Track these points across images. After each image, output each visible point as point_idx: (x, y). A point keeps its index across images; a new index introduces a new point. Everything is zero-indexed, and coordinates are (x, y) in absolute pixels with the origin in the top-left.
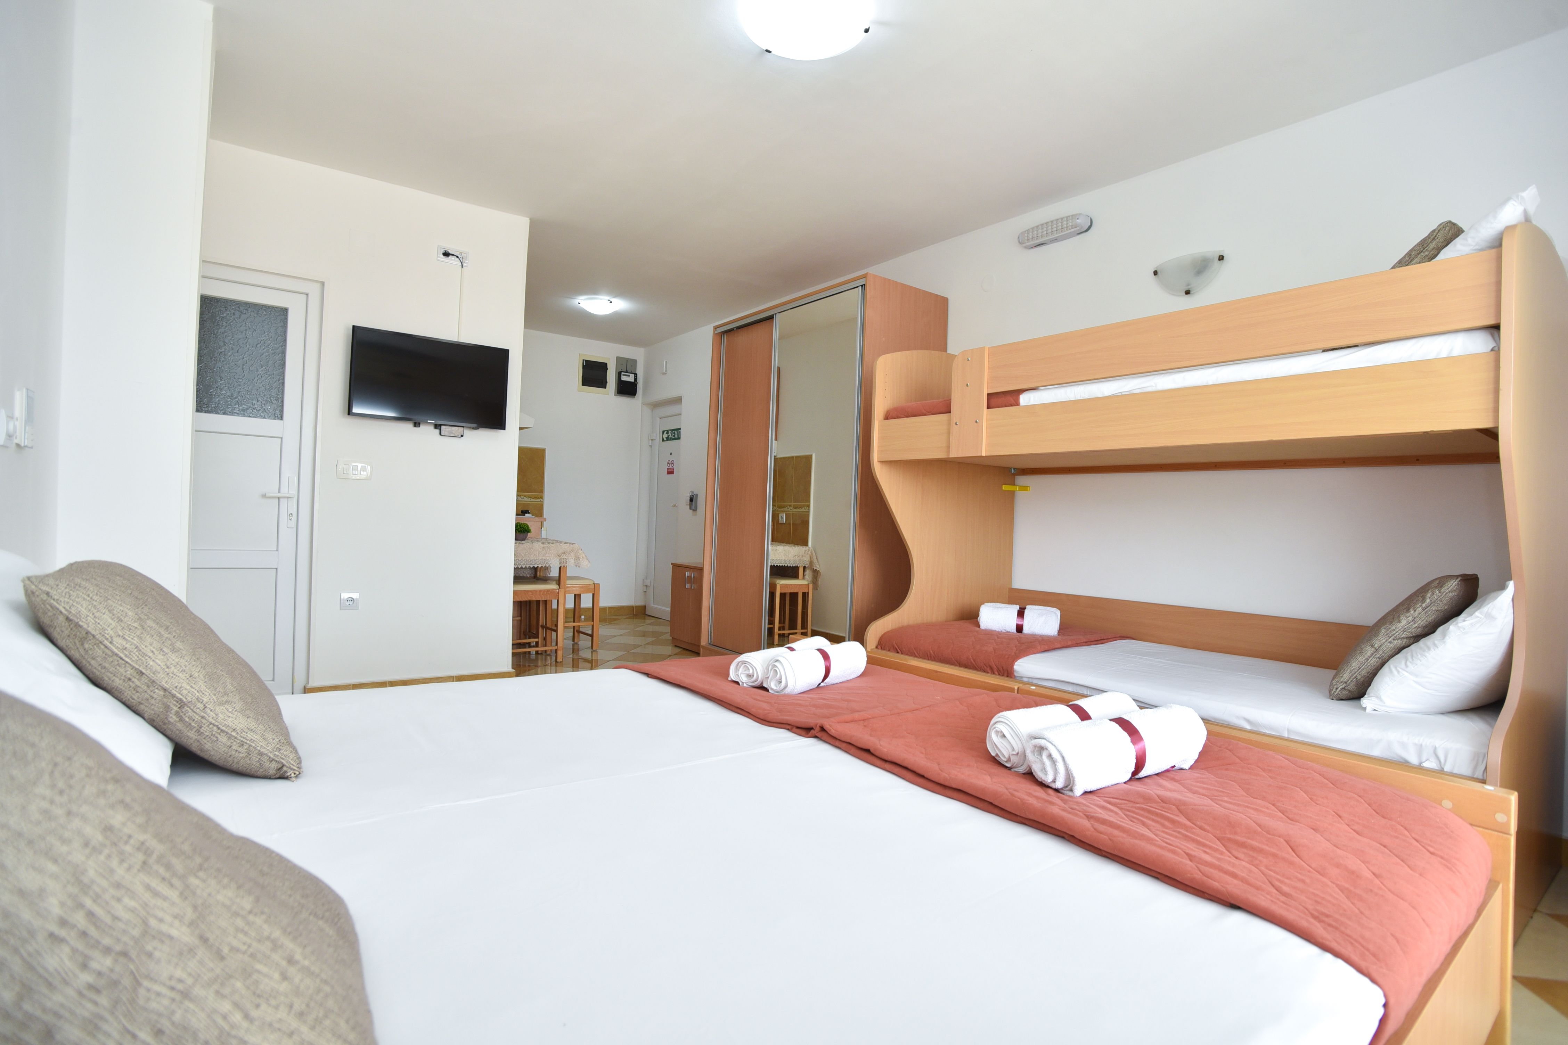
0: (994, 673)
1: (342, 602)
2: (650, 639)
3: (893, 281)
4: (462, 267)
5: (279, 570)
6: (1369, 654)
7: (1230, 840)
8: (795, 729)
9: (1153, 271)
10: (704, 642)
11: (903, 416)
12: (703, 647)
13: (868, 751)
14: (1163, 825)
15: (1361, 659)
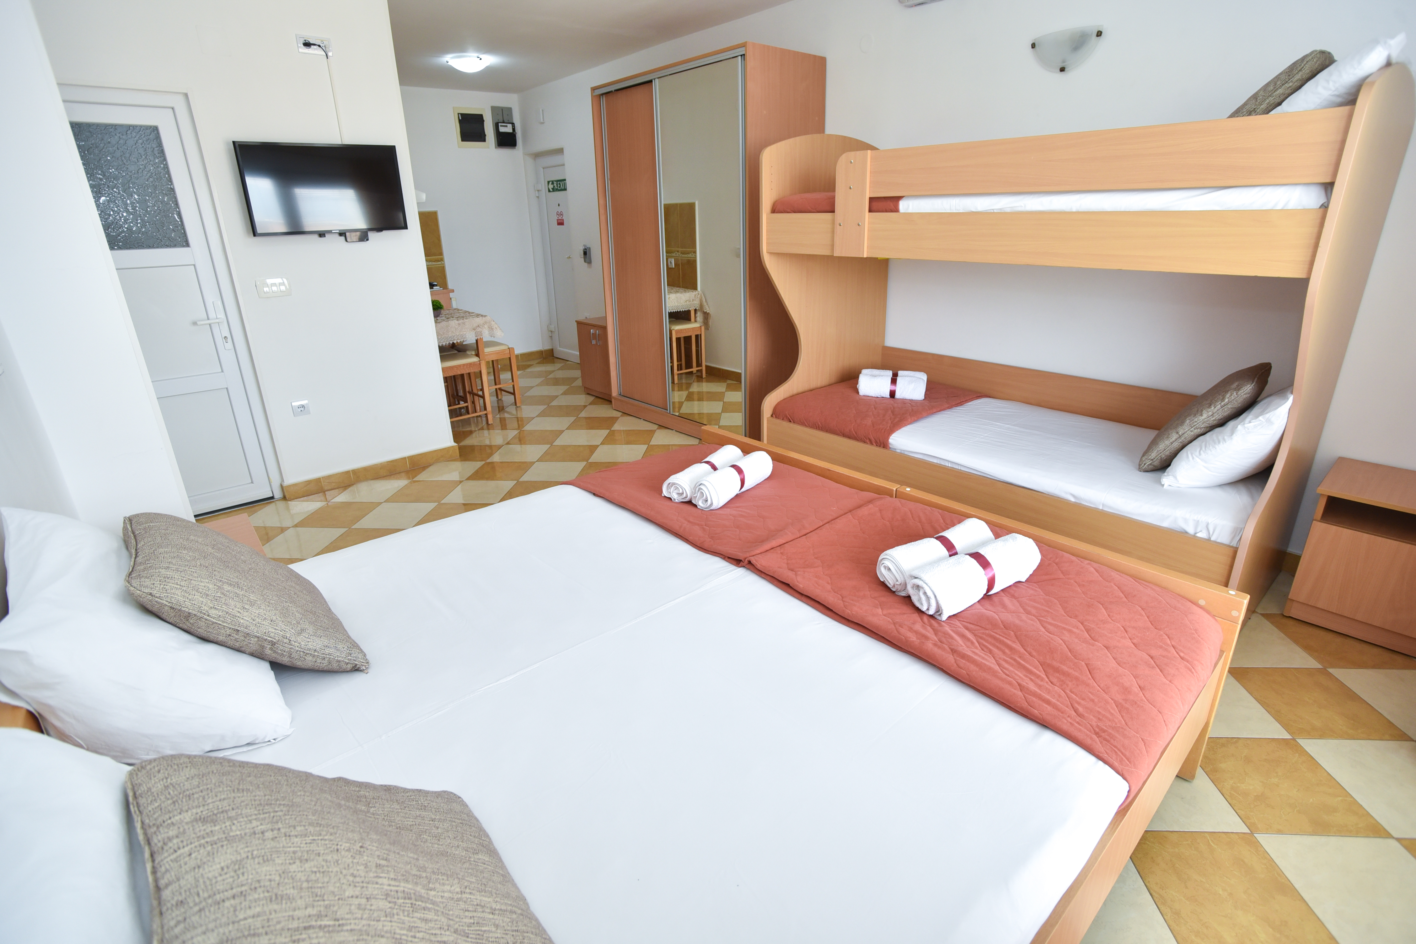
0: (872, 444)
1: (294, 408)
2: (564, 388)
3: (772, 47)
4: (327, 58)
5: (229, 389)
6: (1174, 439)
7: (1049, 665)
8: (726, 558)
9: (1031, 43)
10: (615, 393)
11: (789, 210)
12: (615, 399)
13: (788, 585)
14: (1004, 653)
15: (1167, 442)
